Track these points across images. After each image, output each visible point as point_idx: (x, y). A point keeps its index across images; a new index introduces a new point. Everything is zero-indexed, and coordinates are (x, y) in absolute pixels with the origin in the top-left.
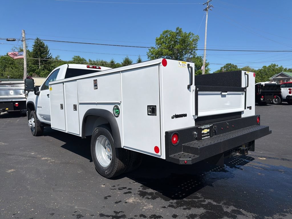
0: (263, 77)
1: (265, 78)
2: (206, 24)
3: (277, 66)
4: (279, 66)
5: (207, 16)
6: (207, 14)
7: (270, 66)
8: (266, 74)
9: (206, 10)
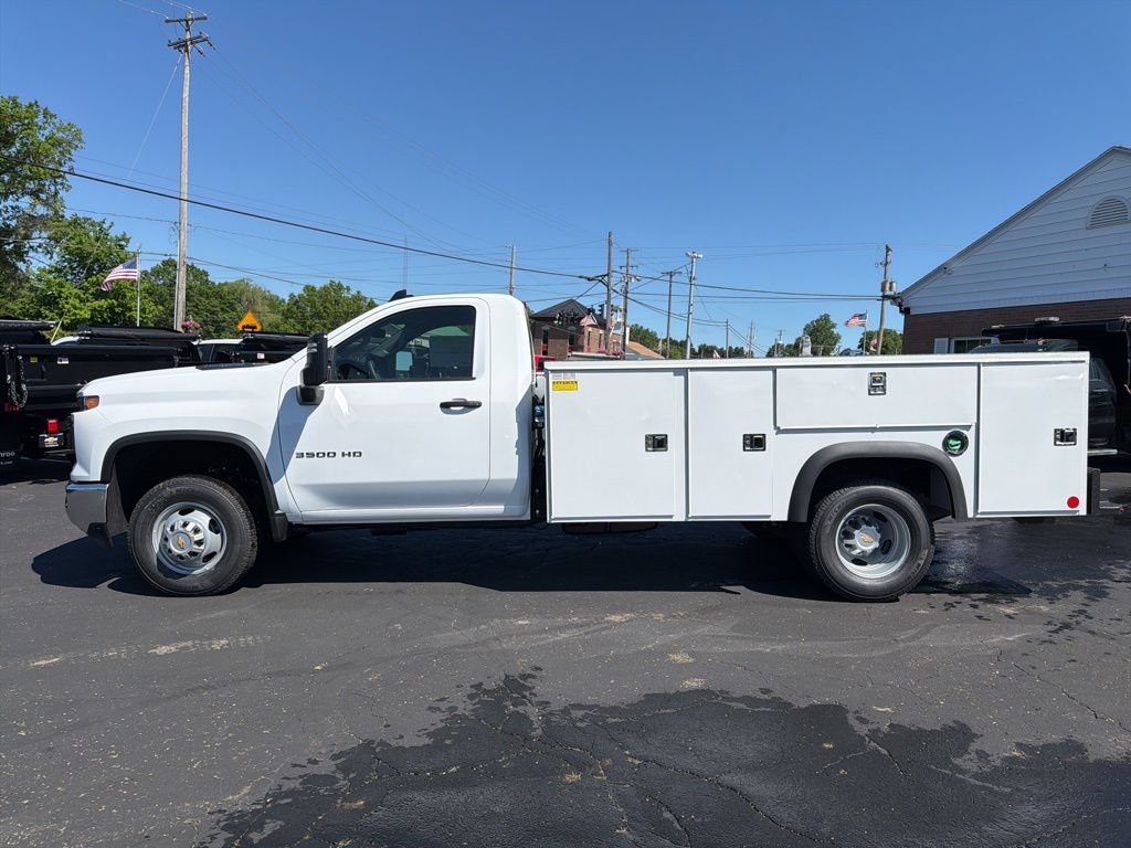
0: (308, 323)
1: (314, 326)
2: (186, 104)
3: (348, 289)
4: (353, 292)
5: (187, 71)
6: (187, 63)
7: (325, 288)
8: (317, 315)
9: (181, 45)
